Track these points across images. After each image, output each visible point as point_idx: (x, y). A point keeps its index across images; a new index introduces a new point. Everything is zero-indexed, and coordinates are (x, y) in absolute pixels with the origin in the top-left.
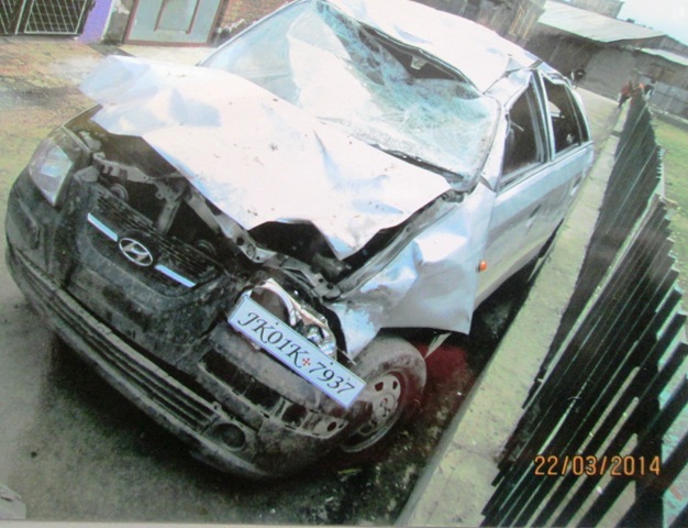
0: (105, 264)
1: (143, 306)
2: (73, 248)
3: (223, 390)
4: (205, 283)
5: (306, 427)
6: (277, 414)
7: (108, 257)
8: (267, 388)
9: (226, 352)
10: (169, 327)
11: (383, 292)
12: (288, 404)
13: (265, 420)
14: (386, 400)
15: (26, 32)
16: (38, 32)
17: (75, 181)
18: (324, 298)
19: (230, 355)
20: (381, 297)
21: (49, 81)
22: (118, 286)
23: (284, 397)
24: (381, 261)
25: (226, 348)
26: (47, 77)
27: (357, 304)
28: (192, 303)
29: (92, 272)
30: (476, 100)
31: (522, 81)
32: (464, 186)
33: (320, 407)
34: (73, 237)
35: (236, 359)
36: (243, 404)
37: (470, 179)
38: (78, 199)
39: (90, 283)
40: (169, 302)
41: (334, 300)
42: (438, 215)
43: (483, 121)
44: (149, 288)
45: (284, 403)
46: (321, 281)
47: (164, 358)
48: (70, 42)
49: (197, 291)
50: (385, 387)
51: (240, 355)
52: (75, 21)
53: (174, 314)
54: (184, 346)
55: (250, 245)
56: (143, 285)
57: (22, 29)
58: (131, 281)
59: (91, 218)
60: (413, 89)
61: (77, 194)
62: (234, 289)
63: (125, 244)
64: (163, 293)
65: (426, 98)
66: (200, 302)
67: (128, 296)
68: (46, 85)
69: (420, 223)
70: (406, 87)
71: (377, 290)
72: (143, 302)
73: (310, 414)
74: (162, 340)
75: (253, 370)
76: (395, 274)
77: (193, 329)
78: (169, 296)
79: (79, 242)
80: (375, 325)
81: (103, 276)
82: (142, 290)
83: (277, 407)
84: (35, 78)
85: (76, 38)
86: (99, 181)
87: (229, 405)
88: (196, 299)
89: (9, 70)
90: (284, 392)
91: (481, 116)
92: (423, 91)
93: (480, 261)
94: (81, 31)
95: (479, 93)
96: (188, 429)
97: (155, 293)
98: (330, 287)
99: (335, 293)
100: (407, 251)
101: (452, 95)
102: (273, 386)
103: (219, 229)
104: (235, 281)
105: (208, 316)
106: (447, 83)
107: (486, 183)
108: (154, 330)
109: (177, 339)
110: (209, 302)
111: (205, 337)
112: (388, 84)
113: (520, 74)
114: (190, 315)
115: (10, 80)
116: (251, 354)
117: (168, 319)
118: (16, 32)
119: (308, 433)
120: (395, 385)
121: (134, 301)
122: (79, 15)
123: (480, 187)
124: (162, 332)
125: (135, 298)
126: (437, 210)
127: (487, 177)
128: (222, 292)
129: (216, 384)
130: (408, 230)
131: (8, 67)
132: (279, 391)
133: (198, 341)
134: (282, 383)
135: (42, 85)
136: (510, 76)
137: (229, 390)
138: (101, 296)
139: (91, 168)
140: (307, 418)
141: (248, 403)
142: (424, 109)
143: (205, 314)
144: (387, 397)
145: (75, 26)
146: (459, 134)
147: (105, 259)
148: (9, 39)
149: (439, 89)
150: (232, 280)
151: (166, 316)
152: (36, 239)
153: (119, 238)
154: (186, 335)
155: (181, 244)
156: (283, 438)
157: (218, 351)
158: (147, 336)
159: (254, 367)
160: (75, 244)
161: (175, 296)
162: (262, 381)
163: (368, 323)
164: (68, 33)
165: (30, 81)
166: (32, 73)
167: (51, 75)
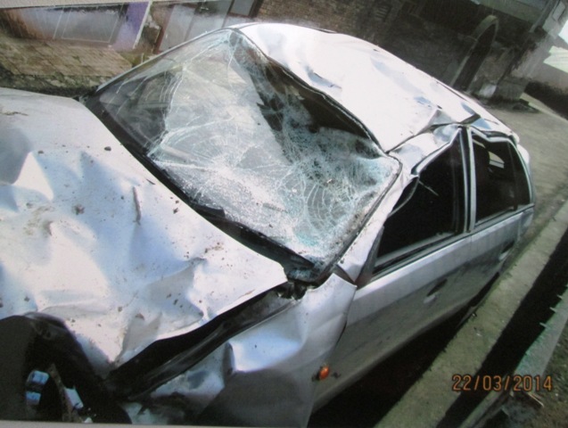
15: (63, 37)
16: (73, 39)
21: (66, 82)
24: (185, 361)
30: (374, 160)
31: (446, 138)
32: (313, 275)
37: (324, 267)
42: (266, 312)
43: (370, 190)
60: (315, 137)
65: (324, 151)
68: (63, 85)
69: (244, 319)
70: (306, 135)
71: (172, 396)
76: (197, 380)
84: (54, 78)
85: (109, 46)
89: (33, 70)
91: (372, 182)
92: (324, 141)
93: (321, 368)
94: (114, 40)
95: (380, 152)
100: (218, 353)
101: (351, 151)
106: (347, 136)
107: (342, 274)
112: (286, 130)
113: (447, 130)
115: (31, 79)
118: (54, 37)
123: (334, 278)
126: (267, 306)
127: (345, 267)
130: (225, 326)
131: (35, 67)
136: (436, 131)
142: (316, 164)
145: (110, 36)
146: (336, 203)
148: (48, 42)
149: (339, 141)
164: (101, 41)
165: (49, 80)
166: (53, 74)
167: (70, 77)
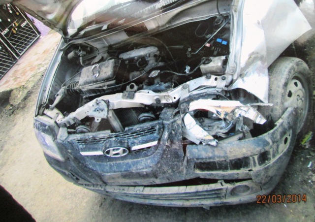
0: (111, 165)
1: (144, 170)
2: (91, 170)
3: (217, 175)
4: (161, 137)
5: (274, 156)
6: (255, 165)
7: (108, 162)
8: (239, 159)
9: (202, 159)
10: (165, 168)
11: (253, 56)
12: (256, 157)
13: (251, 173)
14: (298, 95)
15: (21, 55)
16: (25, 50)
17: (61, 143)
18: (226, 86)
19: (206, 158)
20: (254, 58)
21: (45, 64)
22: (125, 171)
23: (251, 156)
25: (201, 157)
26: (43, 63)
27: (245, 72)
28: (164, 151)
29: (109, 174)
33: (273, 142)
34: (86, 166)
35: (210, 158)
36: (234, 174)
38: (70, 151)
39: (113, 178)
40: (154, 157)
41: (232, 82)
44: (139, 159)
45: (253, 158)
46: (216, 79)
47: (177, 180)
48: (40, 41)
49: (161, 143)
50: (293, 91)
51: (211, 155)
52: (34, 32)
53: (162, 162)
54: (180, 170)
55: (165, 96)
56: (135, 160)
57: (18, 55)
58: (128, 163)
59: (83, 154)
61: (66, 149)
62: (178, 125)
63: (108, 152)
64: (148, 156)
66: (167, 147)
67: (134, 171)
68: (45, 66)
71: (249, 58)
72: (143, 168)
73: (271, 150)
74: (168, 175)
75: (224, 157)
77: (176, 159)
78: (151, 155)
79: (91, 167)
80: (264, 73)
81: (115, 172)
82: (137, 162)
83: (252, 162)
84: (39, 68)
85: (41, 37)
86: (69, 133)
87: (227, 178)
88: (165, 147)
90: (249, 153)
94: (39, 33)
96: (218, 201)
97: (144, 159)
98: (224, 79)
99: (229, 79)
102: (240, 156)
103: (142, 104)
104: (175, 121)
105: (178, 148)
108: (160, 174)
109: (174, 170)
110: (172, 142)
111: (186, 159)
114: (169, 156)
116: (215, 149)
117: (161, 166)
118: (18, 58)
119: (277, 157)
120: (296, 84)
121: (139, 171)
122: (32, 29)
124: (164, 173)
125: (138, 170)
128: (173, 132)
129: (212, 174)
131: (27, 74)
132: (246, 156)
133: (185, 163)
134: (244, 151)
135: (44, 68)
137: (221, 172)
138: (123, 179)
139: (61, 129)
140: (271, 153)
141: (236, 171)
143: (176, 149)
144: (297, 94)
145: (36, 34)
147: (108, 163)
148: (18, 63)
150: (172, 123)
151: (159, 165)
152: (75, 178)
153: (104, 152)
154: (177, 165)
155: (132, 129)
156: (267, 172)
157: (199, 161)
158: (160, 179)
159: (222, 155)
160: (90, 169)
161: (154, 153)
162: (234, 158)
163: (259, 75)
164: (36, 39)
165: (39, 71)
166: (37, 68)
167: (44, 61)
